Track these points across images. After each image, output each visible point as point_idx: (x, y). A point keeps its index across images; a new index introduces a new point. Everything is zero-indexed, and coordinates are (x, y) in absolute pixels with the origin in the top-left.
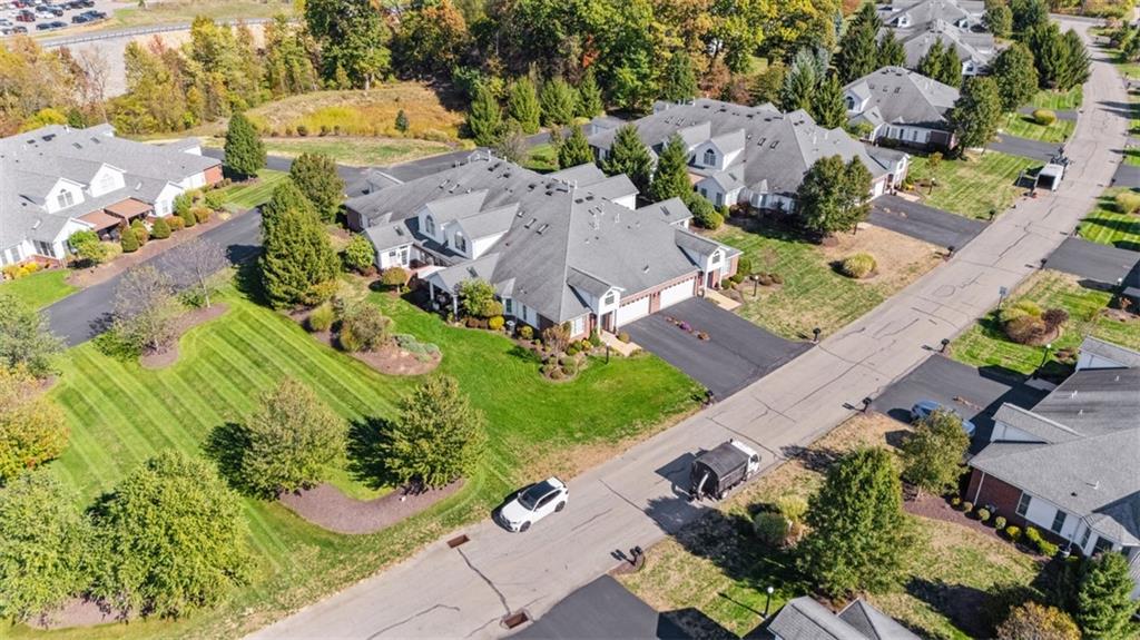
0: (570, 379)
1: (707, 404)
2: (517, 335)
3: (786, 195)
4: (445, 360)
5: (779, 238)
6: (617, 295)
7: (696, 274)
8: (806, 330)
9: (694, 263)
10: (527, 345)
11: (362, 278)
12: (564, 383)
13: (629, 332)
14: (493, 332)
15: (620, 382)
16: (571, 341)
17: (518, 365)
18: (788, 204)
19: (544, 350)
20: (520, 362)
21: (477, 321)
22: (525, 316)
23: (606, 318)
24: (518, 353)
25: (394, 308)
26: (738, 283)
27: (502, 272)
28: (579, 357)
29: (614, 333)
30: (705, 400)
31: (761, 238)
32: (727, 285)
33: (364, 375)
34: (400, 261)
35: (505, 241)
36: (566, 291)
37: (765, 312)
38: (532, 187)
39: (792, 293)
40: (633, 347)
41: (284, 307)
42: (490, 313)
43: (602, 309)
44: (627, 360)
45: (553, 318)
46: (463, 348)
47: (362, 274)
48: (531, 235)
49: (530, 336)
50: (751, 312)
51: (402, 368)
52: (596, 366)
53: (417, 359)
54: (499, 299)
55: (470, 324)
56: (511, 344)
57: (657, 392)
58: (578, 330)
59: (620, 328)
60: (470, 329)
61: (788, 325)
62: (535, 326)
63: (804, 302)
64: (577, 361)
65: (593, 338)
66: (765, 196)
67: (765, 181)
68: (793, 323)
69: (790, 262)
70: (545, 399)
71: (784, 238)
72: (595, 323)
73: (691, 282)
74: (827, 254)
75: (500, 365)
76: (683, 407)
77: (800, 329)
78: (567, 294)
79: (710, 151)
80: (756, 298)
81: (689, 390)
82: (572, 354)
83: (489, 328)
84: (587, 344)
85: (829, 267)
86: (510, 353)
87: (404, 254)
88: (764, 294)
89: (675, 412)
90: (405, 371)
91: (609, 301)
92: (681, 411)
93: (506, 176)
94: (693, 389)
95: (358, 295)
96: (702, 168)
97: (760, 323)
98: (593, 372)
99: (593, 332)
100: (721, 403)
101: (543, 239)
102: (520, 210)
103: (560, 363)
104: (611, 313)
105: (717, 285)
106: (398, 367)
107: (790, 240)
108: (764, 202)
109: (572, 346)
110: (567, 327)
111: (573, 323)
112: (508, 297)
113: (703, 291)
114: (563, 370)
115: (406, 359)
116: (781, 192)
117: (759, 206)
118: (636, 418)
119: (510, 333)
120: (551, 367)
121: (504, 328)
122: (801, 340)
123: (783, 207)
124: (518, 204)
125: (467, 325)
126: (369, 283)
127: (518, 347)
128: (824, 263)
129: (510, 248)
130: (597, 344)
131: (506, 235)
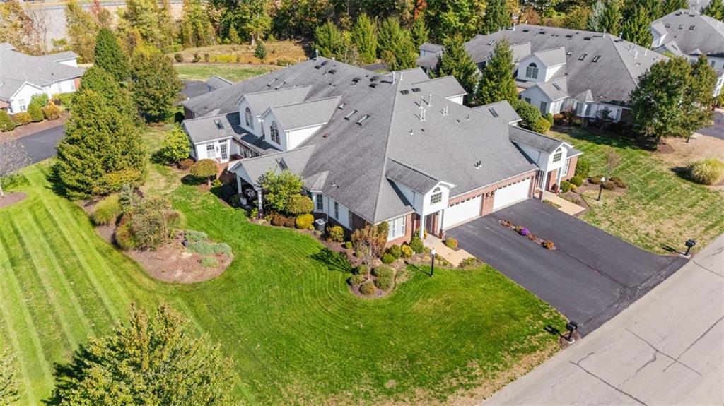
0: (385, 295)
1: (568, 339)
2: (326, 236)
3: (614, 103)
4: (234, 265)
5: (610, 144)
6: (445, 193)
7: (534, 174)
8: (670, 241)
9: (531, 161)
10: (336, 248)
11: (179, 171)
12: (378, 301)
13: (458, 237)
14: (300, 231)
15: (448, 302)
16: (388, 246)
17: (322, 275)
18: (615, 112)
19: (354, 255)
20: (325, 269)
21: (283, 218)
22: (337, 216)
23: (431, 219)
24: (324, 258)
25: (199, 202)
26: (578, 186)
27: (316, 165)
28: (397, 265)
29: (440, 237)
30: (565, 333)
31: (590, 144)
32: (566, 188)
33: (132, 280)
34: (219, 155)
35: (323, 133)
36: (385, 187)
37: (615, 218)
38: (356, 81)
39: (640, 198)
40: (464, 255)
41: (81, 198)
42: (296, 210)
43: (427, 208)
44: (457, 272)
45: (367, 217)
46: (260, 250)
47: (179, 167)
48: (350, 127)
49: (340, 238)
50: (599, 218)
51: (179, 273)
52: (417, 278)
53: (200, 262)
54: (310, 195)
55: (275, 222)
56: (317, 246)
57: (498, 319)
58: (397, 232)
59: (446, 231)
60: (275, 227)
61: (647, 235)
62: (347, 225)
63: (657, 208)
64: (395, 272)
65: (414, 242)
66: (589, 105)
67: (589, 92)
68: (653, 233)
69: (628, 166)
70: (349, 323)
71: (615, 144)
72: (418, 225)
73: (528, 182)
74: (666, 160)
75: (300, 272)
76: (535, 343)
77: (664, 240)
78: (385, 190)
79: (533, 65)
80: (601, 203)
81: (540, 318)
82: (389, 262)
83: (296, 226)
84: (408, 249)
85: (672, 173)
86: (315, 257)
87: (224, 148)
88: (610, 199)
89: (525, 351)
90: (182, 277)
91: (436, 199)
92: (533, 349)
93: (331, 72)
94: (545, 315)
95: (166, 188)
96: (525, 81)
97: (613, 231)
98: (414, 286)
99: (415, 235)
100: (587, 338)
101: (362, 130)
102: (341, 102)
103: (373, 272)
104: (437, 213)
105: (554, 188)
106: (173, 272)
107: (622, 145)
108: (588, 111)
109: (388, 251)
110: (383, 228)
111: (391, 224)
112: (320, 192)
113: (541, 193)
114: (375, 282)
115: (187, 262)
116: (609, 101)
117: (583, 115)
118: (471, 358)
119: (319, 233)
120: (361, 277)
121: (312, 227)
122: (668, 253)
123: (610, 115)
124: (340, 97)
125: (272, 223)
126: (183, 176)
127: (326, 250)
128: (665, 169)
129: (327, 139)
130: (419, 249)
131: (325, 127)
